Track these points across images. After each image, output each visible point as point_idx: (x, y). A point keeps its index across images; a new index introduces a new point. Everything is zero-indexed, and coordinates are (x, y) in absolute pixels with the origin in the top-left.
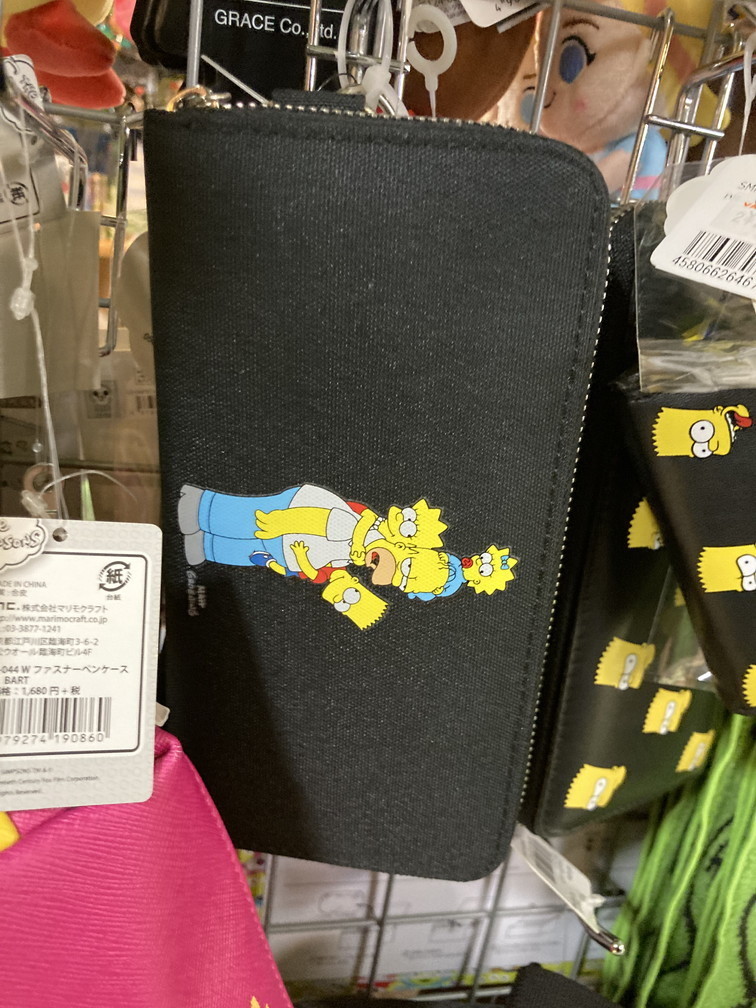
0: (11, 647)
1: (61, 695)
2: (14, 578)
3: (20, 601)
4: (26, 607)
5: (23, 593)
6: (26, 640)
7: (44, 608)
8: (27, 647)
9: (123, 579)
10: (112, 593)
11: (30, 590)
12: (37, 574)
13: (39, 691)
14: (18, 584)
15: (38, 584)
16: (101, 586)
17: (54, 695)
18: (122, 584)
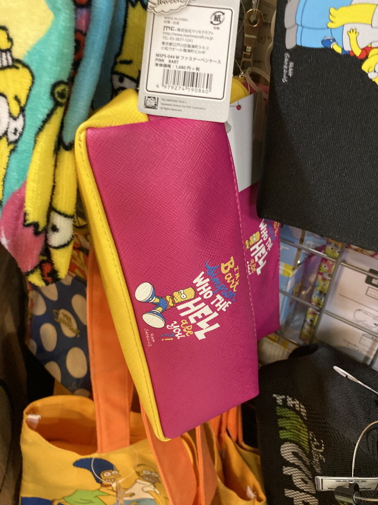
0: (172, 47)
1: (192, 71)
2: (174, 16)
3: (176, 27)
4: (179, 30)
5: (178, 23)
6: (178, 44)
7: (186, 31)
8: (178, 47)
9: (221, 20)
10: (216, 26)
11: (181, 22)
12: (183, 15)
13: (183, 67)
14: (176, 19)
15: (184, 20)
16: (212, 22)
17: (188, 70)
18: (221, 22)
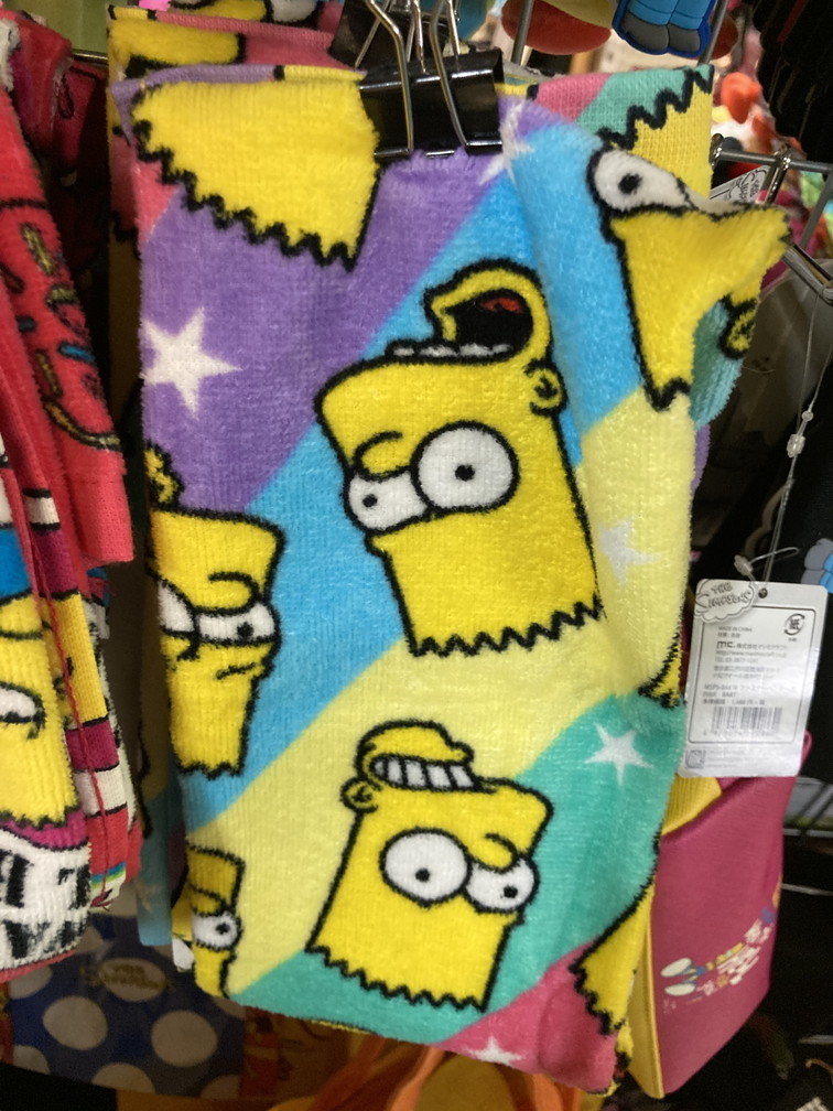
0: (729, 672)
1: (754, 706)
2: (733, 625)
3: (736, 641)
4: (739, 646)
5: (738, 635)
6: (738, 668)
7: (750, 646)
8: (738, 673)
9: (799, 626)
10: (792, 637)
11: (743, 634)
12: (746, 622)
13: (742, 702)
14: (735, 629)
15: (747, 630)
16: (786, 632)
17: (749, 705)
18: (799, 630)
